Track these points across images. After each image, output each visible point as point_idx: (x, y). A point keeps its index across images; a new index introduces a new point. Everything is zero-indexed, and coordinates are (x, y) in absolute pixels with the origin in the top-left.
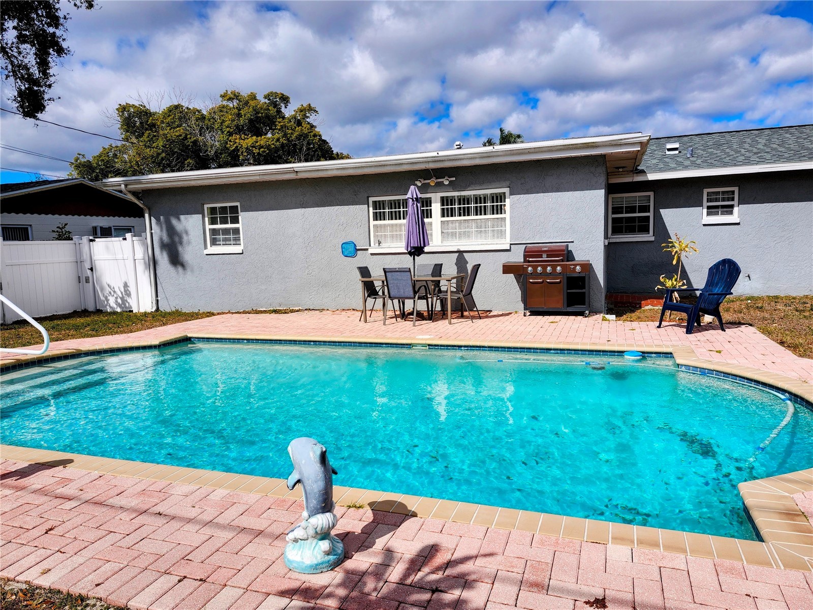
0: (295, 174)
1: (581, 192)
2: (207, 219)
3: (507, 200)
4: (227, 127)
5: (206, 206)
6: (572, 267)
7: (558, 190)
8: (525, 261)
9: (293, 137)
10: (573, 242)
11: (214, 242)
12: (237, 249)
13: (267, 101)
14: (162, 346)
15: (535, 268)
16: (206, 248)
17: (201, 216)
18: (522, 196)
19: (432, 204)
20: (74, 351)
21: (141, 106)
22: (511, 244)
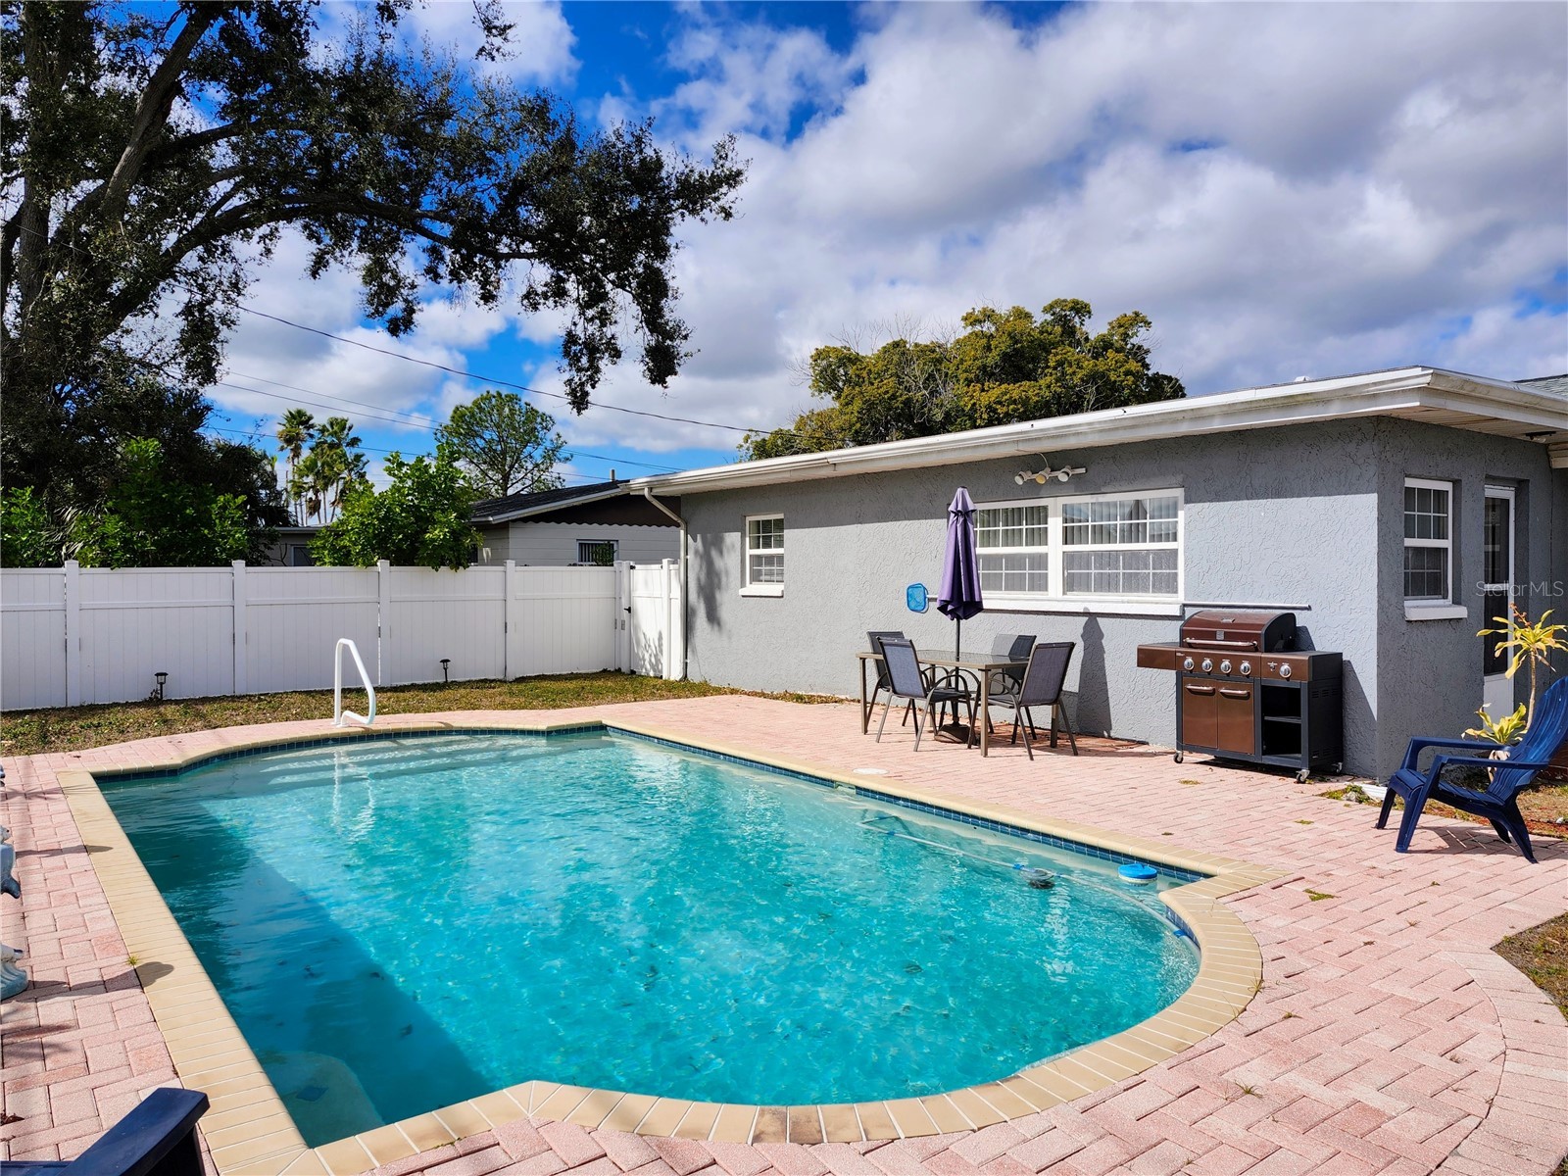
0: (832, 467)
1: (1327, 498)
2: (747, 539)
3: (1181, 513)
4: (966, 371)
5: (748, 519)
6: (1272, 664)
7: (1279, 494)
8: (1182, 644)
9: (1076, 380)
10: (1309, 608)
11: (756, 577)
12: (775, 589)
13: (1049, 317)
14: (554, 733)
15: (1198, 660)
16: (743, 585)
17: (740, 534)
18: (1207, 504)
19: (1049, 519)
20: (443, 726)
21: (845, 348)
22: (1185, 605)
